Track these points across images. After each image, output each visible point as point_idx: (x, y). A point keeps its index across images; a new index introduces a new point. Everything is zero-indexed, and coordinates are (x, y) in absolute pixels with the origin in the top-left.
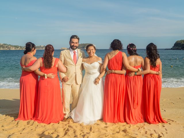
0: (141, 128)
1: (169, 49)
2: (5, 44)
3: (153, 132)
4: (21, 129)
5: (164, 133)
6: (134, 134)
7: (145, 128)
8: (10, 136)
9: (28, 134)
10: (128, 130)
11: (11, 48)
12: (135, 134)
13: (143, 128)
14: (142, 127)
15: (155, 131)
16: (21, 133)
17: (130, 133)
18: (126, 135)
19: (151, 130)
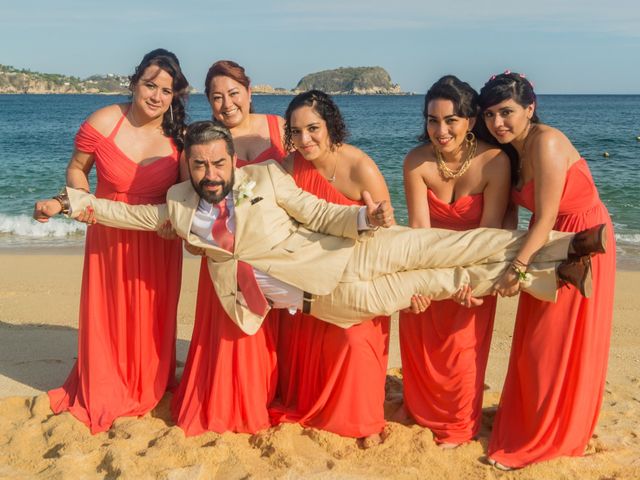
2: (4, 69)
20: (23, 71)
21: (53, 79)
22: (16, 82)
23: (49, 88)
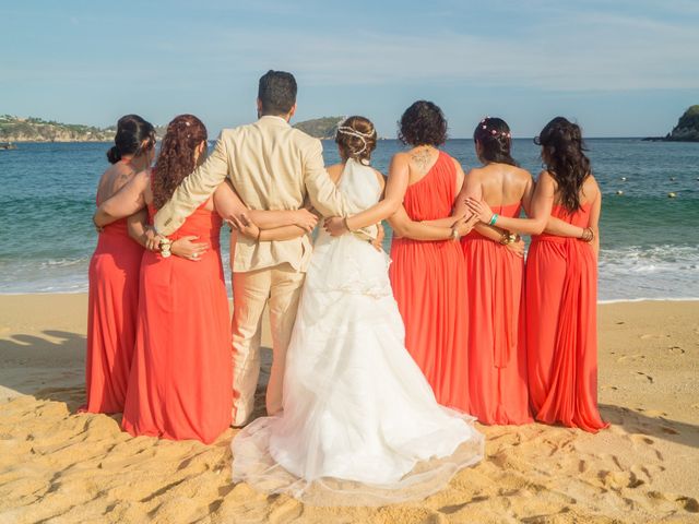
0: (559, 447)
1: (658, 139)
2: (34, 121)
3: (609, 465)
4: (100, 447)
5: (651, 468)
6: (536, 472)
7: (577, 447)
8: (58, 475)
9: (126, 470)
10: (511, 457)
11: (58, 133)
12: (540, 472)
13: (567, 448)
14: (565, 444)
15: (615, 459)
16: (100, 466)
17: (517, 469)
18: (504, 476)
19: (602, 455)
20: (51, 123)
21: (77, 129)
22: (44, 132)
23: (73, 136)
